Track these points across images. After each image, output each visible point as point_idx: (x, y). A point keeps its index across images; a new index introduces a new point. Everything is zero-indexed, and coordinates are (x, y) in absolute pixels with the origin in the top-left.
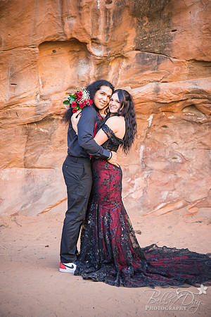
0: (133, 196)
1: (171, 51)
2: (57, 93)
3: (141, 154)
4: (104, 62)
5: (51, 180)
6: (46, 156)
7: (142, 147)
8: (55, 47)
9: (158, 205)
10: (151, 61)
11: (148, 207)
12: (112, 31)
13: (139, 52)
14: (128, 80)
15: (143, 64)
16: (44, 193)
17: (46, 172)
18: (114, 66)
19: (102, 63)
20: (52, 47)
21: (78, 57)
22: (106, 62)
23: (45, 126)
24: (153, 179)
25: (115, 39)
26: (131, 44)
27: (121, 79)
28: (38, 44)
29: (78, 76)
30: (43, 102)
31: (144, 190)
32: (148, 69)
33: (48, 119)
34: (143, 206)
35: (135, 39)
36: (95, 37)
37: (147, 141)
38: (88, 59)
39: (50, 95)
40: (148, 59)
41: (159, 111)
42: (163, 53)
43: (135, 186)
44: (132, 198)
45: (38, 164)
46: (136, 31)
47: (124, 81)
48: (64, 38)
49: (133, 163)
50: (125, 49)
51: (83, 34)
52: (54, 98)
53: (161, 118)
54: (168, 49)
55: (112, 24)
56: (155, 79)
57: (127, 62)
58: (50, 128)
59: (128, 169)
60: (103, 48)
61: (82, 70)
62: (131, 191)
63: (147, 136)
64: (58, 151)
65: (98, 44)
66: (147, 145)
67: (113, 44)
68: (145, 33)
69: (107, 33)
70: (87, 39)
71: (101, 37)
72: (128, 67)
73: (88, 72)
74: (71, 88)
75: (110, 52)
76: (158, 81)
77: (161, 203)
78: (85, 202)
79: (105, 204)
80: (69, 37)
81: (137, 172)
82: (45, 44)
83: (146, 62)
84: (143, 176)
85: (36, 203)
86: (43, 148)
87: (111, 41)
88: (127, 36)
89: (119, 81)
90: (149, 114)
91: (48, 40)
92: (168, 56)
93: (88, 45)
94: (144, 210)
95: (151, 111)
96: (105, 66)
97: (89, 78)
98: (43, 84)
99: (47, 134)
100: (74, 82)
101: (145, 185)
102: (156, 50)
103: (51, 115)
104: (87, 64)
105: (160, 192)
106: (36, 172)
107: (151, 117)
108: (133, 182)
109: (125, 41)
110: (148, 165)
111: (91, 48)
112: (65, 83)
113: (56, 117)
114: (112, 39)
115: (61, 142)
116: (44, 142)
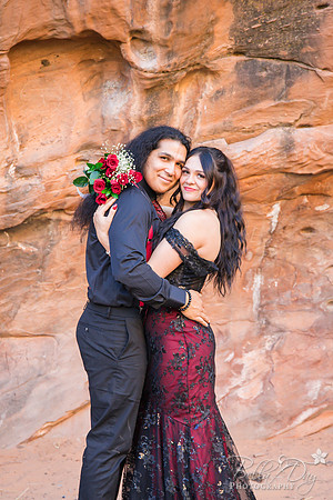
0: (240, 393)
1: (318, 52)
2: (54, 158)
3: (256, 297)
4: (161, 84)
5: (48, 364)
6: (35, 307)
7: (258, 280)
8: (46, 52)
9: (300, 413)
10: (272, 77)
11: (275, 417)
12: (180, 12)
13: (243, 58)
14: (219, 124)
15: (254, 87)
16: (33, 394)
17: (34, 346)
18: (185, 92)
19: (157, 87)
20: (38, 53)
21: (100, 74)
22: (167, 84)
23: (28, 239)
24: (286, 351)
25: (187, 30)
26: (222, 42)
27: (204, 123)
28: (8, 48)
29: (103, 118)
30: (22, 182)
31: (266, 380)
32: (264, 97)
33: (36, 221)
34: (266, 416)
35: (233, 29)
36: (139, 27)
37: (269, 264)
38: (124, 79)
39: (38, 165)
40: (264, 74)
41: (293, 193)
42: (299, 60)
43: (244, 372)
44: (238, 399)
45: (17, 328)
46: (235, 9)
47: (210, 126)
48: (66, 33)
49: (238, 316)
50: (210, 53)
51: (112, 20)
52: (49, 171)
53: (300, 210)
54: (309, 49)
56: (283, 120)
57: (215, 81)
58: (41, 243)
59: (227, 332)
60: (159, 51)
61: (111, 103)
62: (235, 381)
63: (267, 253)
64: (61, 294)
65: (148, 42)
66: (268, 274)
67: (182, 42)
68: (256, 13)
69: (167, 15)
70: (120, 32)
71: (153, 27)
72: (220, 93)
73: (125, 108)
74: (87, 146)
75: (174, 60)
76: (290, 125)
77: (305, 408)
78: (131, 410)
79: (178, 411)
80: (78, 29)
81: (248, 337)
82: (23, 46)
83: (261, 80)
84: (261, 346)
85: (13, 417)
86: (26, 290)
87: (177, 34)
88: (213, 23)
89: (198, 128)
90: (271, 201)
91: (30, 37)
92: (310, 66)
93: (122, 47)
94: (267, 427)
95: (277, 193)
96: (164, 93)
97: (129, 123)
98: (21, 140)
99: (34, 256)
100: (94, 134)
101: (267, 368)
102: (283, 53)
103: (43, 211)
104: (123, 89)
105: (304, 382)
106: (13, 346)
107: (277, 207)
108: (238, 361)
109: (210, 34)
110: (273, 320)
111: (132, 54)
112: (73, 136)
113: (54, 216)
114: (180, 29)
115: (67, 273)
116: (28, 275)
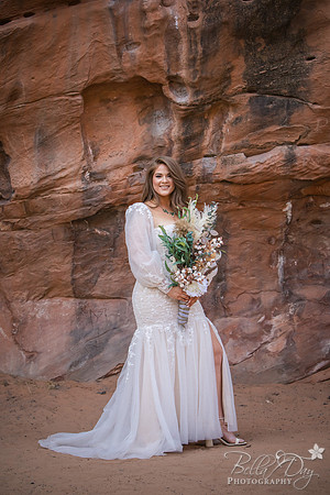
0: (269, 347)
1: (309, 91)
2: (118, 167)
3: (280, 272)
4: (192, 114)
5: (122, 320)
7: (282, 260)
9: (316, 364)
10: (276, 108)
13: (255, 95)
14: (239, 142)
16: (110, 342)
17: (112, 305)
18: (213, 119)
19: (190, 116)
21: (152, 106)
22: (197, 114)
23: (103, 225)
24: (304, 316)
25: (209, 75)
26: (238, 84)
27: (228, 141)
28: (80, 90)
29: (152, 138)
30: (95, 184)
31: (289, 338)
32: (272, 123)
35: (245, 75)
36: (175, 74)
37: (289, 248)
38: (167, 110)
39: (106, 171)
40: (271, 106)
41: (300, 194)
43: (273, 331)
44: (268, 352)
46: (246, 61)
47: (232, 144)
48: (123, 78)
49: (267, 287)
50: (229, 91)
51: (154, 70)
53: (308, 206)
54: (302, 88)
55: (200, 52)
56: (287, 140)
57: (235, 111)
58: (112, 229)
60: (190, 91)
61: (158, 127)
63: (287, 239)
65: (182, 85)
67: (207, 84)
68: (262, 63)
69: (193, 66)
71: (183, 73)
72: (238, 120)
73: (168, 130)
74: (142, 158)
76: (292, 144)
77: (320, 361)
80: (130, 75)
81: (276, 303)
83: (268, 110)
84: (286, 311)
85: (95, 359)
86: (103, 263)
87: (201, 79)
88: (232, 68)
91: (97, 82)
92: (305, 101)
93: (163, 88)
96: (196, 120)
98: (94, 153)
99: (107, 238)
100: (146, 149)
101: (290, 328)
102: (284, 91)
103: (111, 205)
104: (166, 117)
105: (319, 340)
106: (95, 306)
107: (289, 205)
108: (269, 322)
109: (228, 78)
110: (293, 291)
111: (170, 92)
112: (131, 151)
113: (121, 209)
116: (104, 253)
